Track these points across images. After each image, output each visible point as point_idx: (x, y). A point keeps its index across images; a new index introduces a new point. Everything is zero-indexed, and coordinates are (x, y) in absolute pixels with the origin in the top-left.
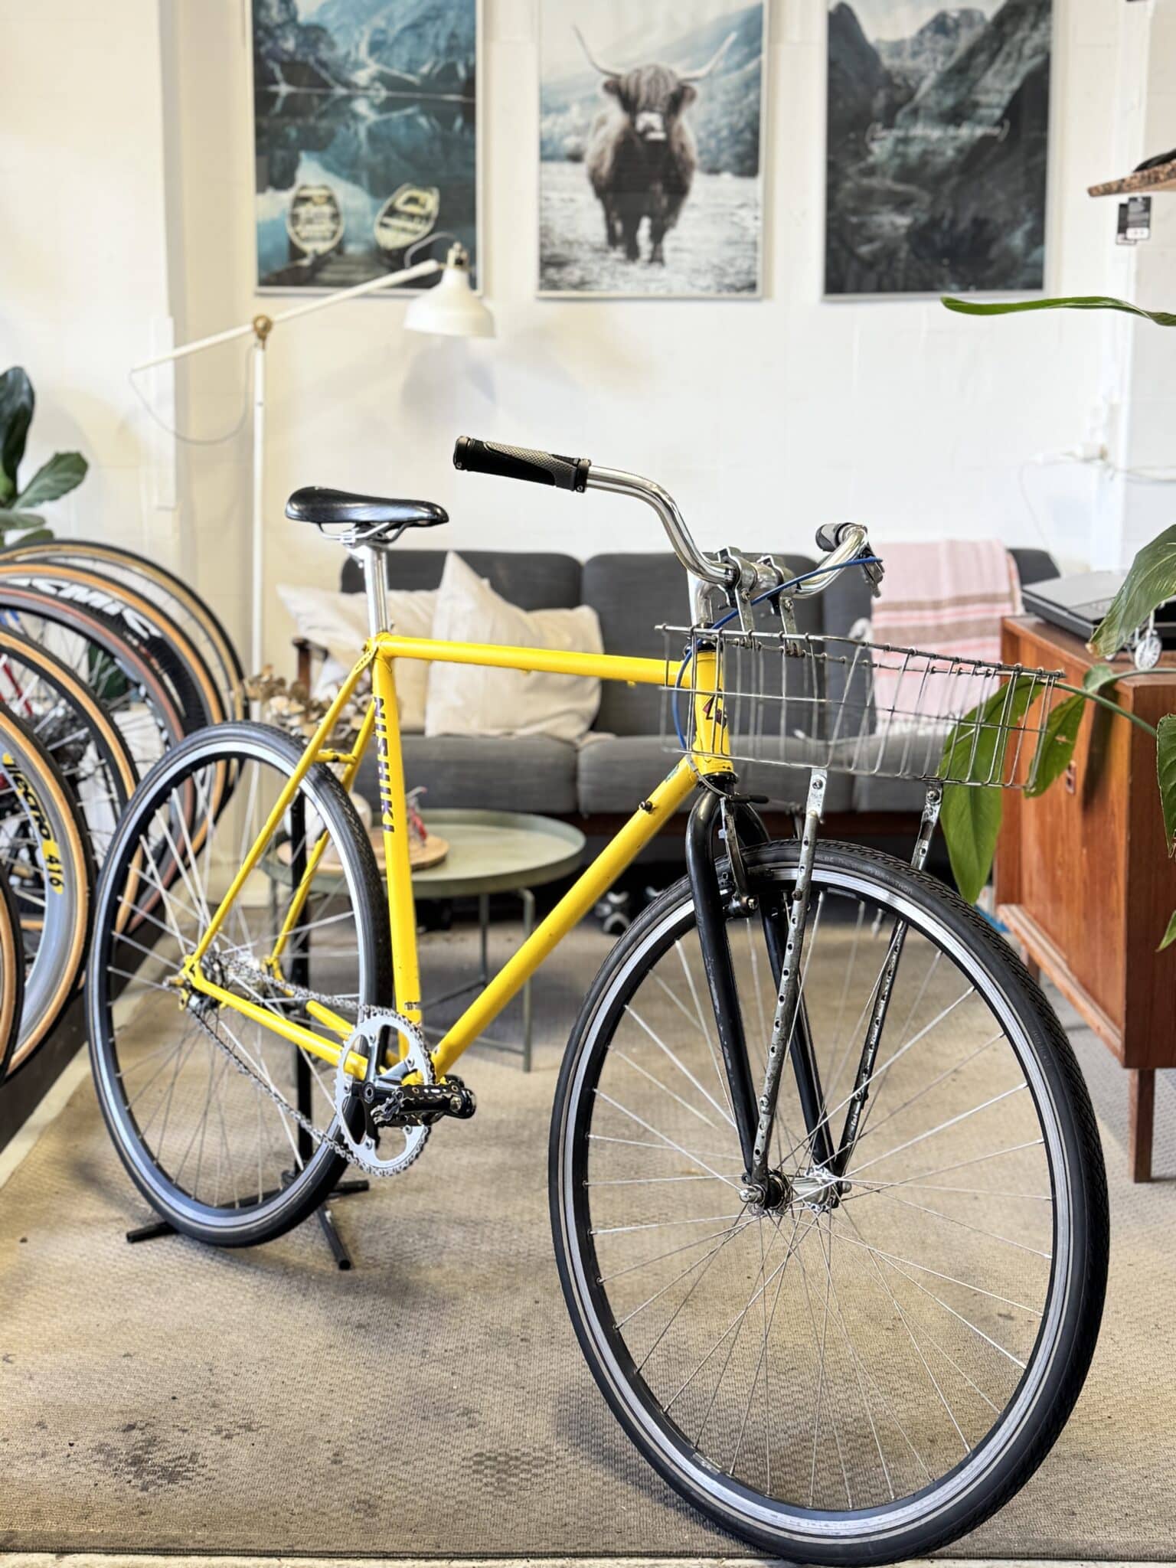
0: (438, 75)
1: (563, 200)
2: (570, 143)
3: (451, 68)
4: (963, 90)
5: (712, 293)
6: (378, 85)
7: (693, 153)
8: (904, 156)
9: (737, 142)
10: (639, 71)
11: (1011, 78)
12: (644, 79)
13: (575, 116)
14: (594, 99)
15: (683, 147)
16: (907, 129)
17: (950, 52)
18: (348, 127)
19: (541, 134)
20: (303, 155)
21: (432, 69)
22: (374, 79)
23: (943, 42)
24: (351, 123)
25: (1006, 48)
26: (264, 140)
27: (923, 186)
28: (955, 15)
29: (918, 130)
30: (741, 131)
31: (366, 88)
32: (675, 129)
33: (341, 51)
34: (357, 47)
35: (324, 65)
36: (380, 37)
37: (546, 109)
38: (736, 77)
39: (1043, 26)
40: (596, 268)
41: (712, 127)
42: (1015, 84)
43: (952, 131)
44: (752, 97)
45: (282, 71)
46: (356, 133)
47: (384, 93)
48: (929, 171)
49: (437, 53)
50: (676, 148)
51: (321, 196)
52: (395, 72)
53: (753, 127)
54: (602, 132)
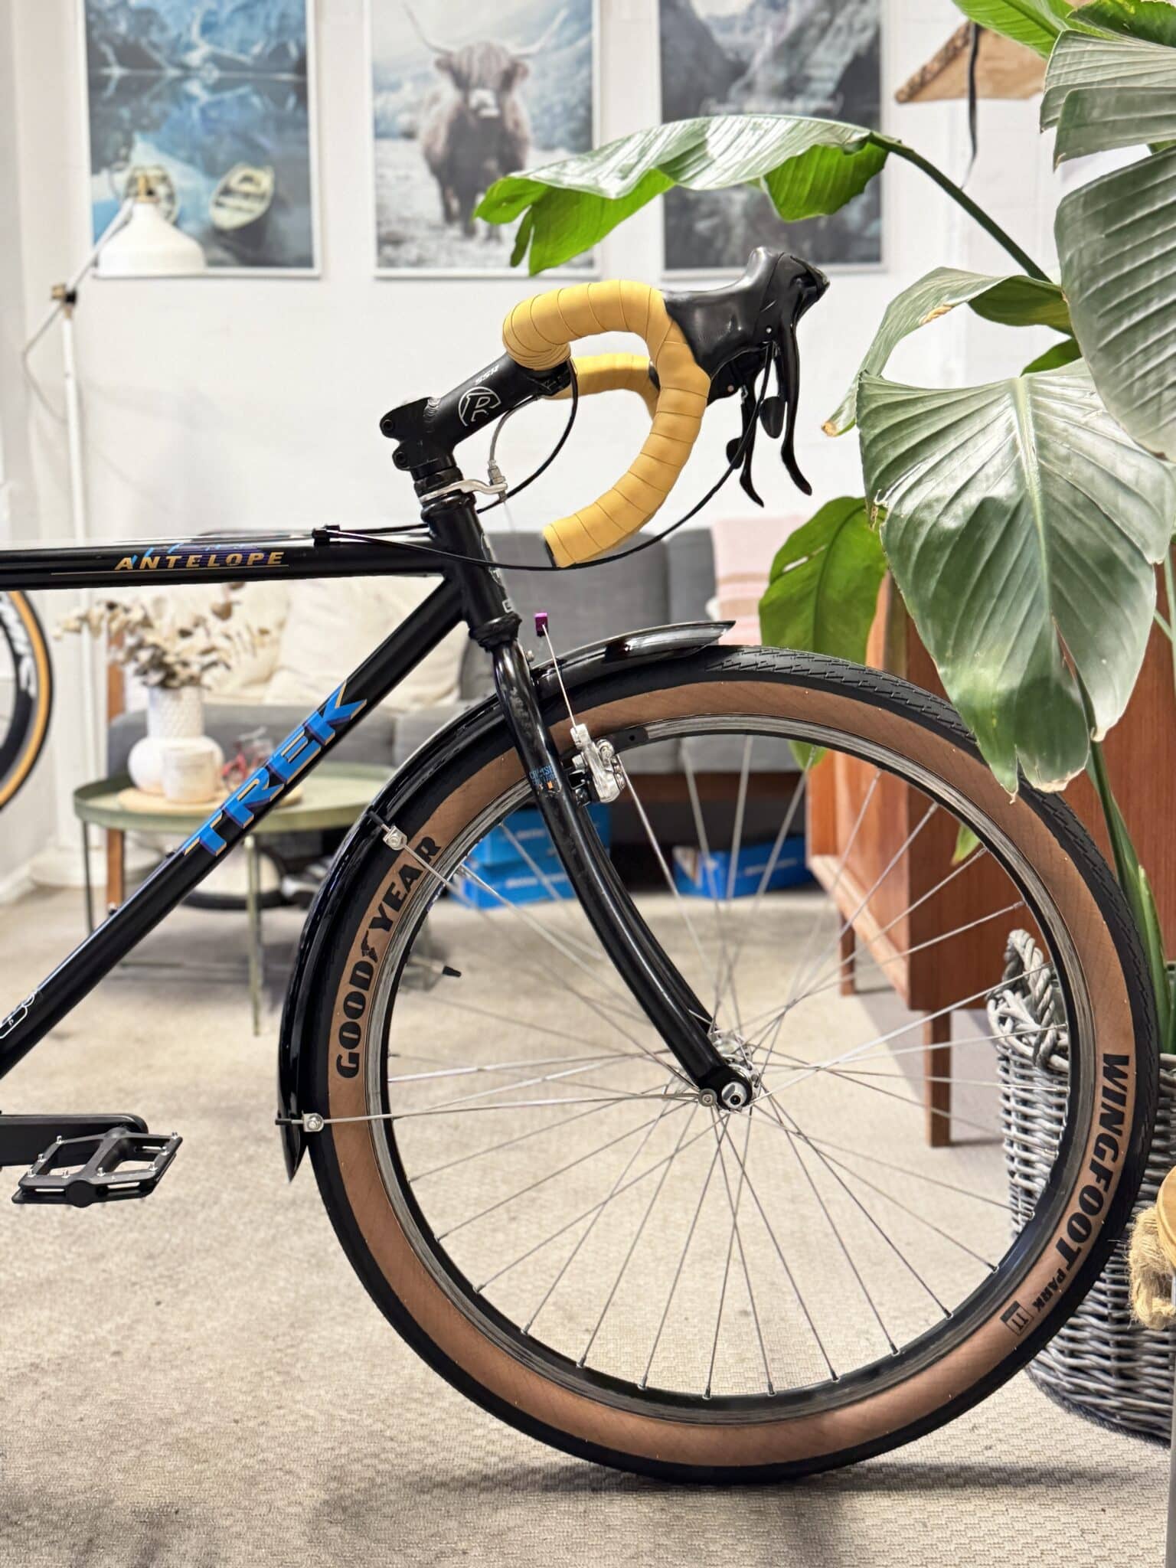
1: (398, 178)
2: (404, 120)
3: (281, 50)
6: (210, 66)
7: (527, 130)
9: (571, 118)
10: (470, 50)
12: (476, 56)
13: (408, 92)
15: (517, 124)
16: (740, 103)
17: (780, 27)
19: (375, 112)
23: (773, 17)
25: (837, 23)
29: (750, 104)
32: (508, 104)
34: (189, 29)
36: (212, 19)
37: (379, 87)
38: (568, 53)
40: (433, 246)
43: (784, 105)
44: (584, 73)
47: (216, 74)
49: (266, 29)
50: (510, 125)
52: (227, 52)
53: (586, 103)
54: (436, 109)
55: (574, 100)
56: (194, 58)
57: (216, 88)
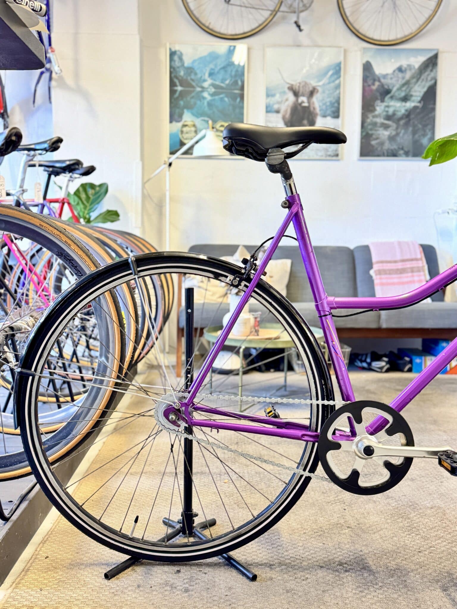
0: (232, 84)
2: (276, 107)
3: (236, 83)
4: (408, 90)
5: (324, 158)
6: (211, 87)
7: (318, 110)
8: (387, 112)
9: (333, 107)
10: (300, 83)
11: (424, 87)
12: (301, 86)
14: (284, 93)
15: (314, 108)
16: (389, 103)
17: (403, 78)
18: (201, 101)
19: (266, 104)
20: (185, 111)
21: (230, 82)
22: (210, 85)
23: (400, 75)
24: (202, 100)
25: (422, 77)
26: (172, 105)
27: (394, 122)
28: (405, 66)
29: (392, 103)
30: (334, 103)
31: (207, 88)
32: (311, 102)
33: (199, 76)
34: (204, 74)
35: (193, 80)
36: (213, 71)
37: (268, 96)
38: (332, 85)
39: (434, 71)
41: (324, 102)
42: (425, 89)
43: (404, 104)
44: (338, 92)
45: (179, 82)
46: (203, 103)
47: (213, 90)
48: (396, 117)
49: (231, 76)
50: (312, 109)
51: (191, 125)
52: (217, 83)
53: (338, 102)
54: (287, 103)
55: (334, 101)
56: (206, 85)
57: (212, 95)
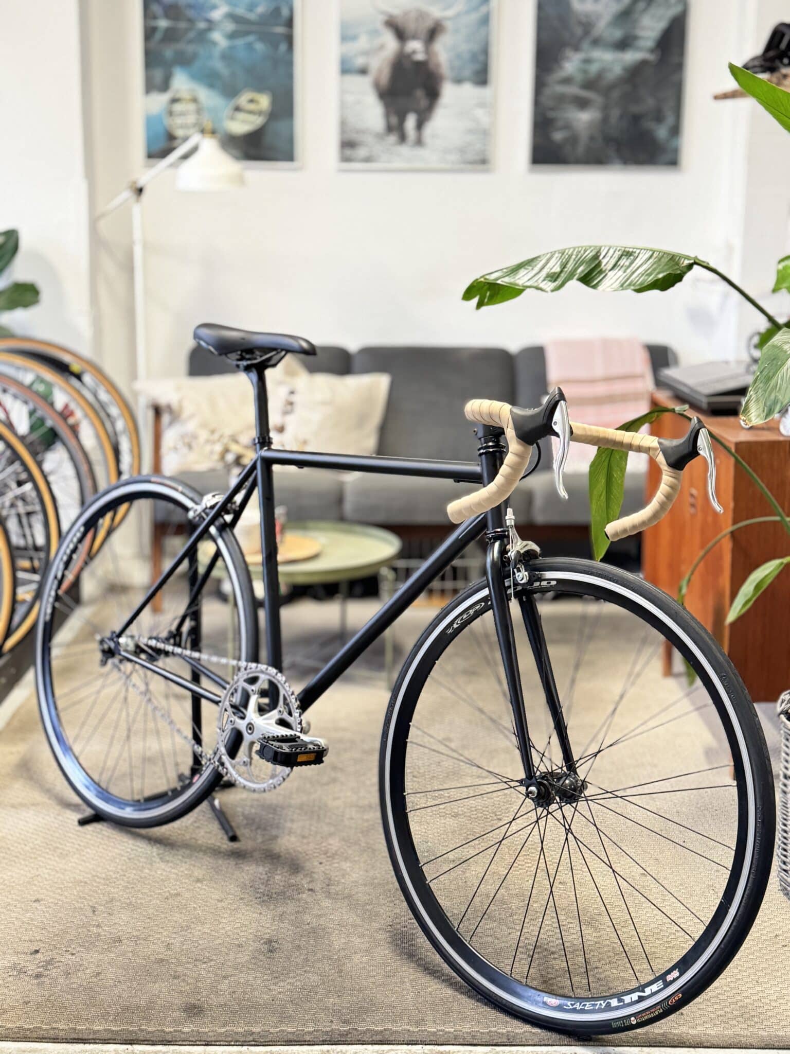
0: (269, 15)
1: (354, 102)
2: (360, 61)
4: (628, 27)
5: (458, 166)
6: (227, 20)
7: (445, 70)
8: (587, 72)
9: (474, 61)
10: (406, 14)
11: (661, 19)
12: (410, 17)
13: (363, 43)
14: (377, 32)
16: (589, 53)
18: (206, 50)
19: (341, 56)
20: (176, 70)
21: (265, 10)
22: (225, 16)
24: (210, 47)
26: (151, 58)
27: (598, 93)
29: (597, 54)
30: (477, 54)
31: (219, 23)
32: (432, 51)
35: (190, 6)
37: (344, 38)
38: (474, 17)
40: (378, 149)
41: (458, 51)
42: (664, 24)
43: (620, 55)
44: (484, 32)
45: (162, 11)
46: (213, 54)
47: (230, 27)
48: (603, 82)
50: (431, 66)
51: (189, 99)
52: (240, 11)
53: (485, 51)
54: (382, 54)
55: (476, 48)
56: (216, 15)
57: (232, 36)
